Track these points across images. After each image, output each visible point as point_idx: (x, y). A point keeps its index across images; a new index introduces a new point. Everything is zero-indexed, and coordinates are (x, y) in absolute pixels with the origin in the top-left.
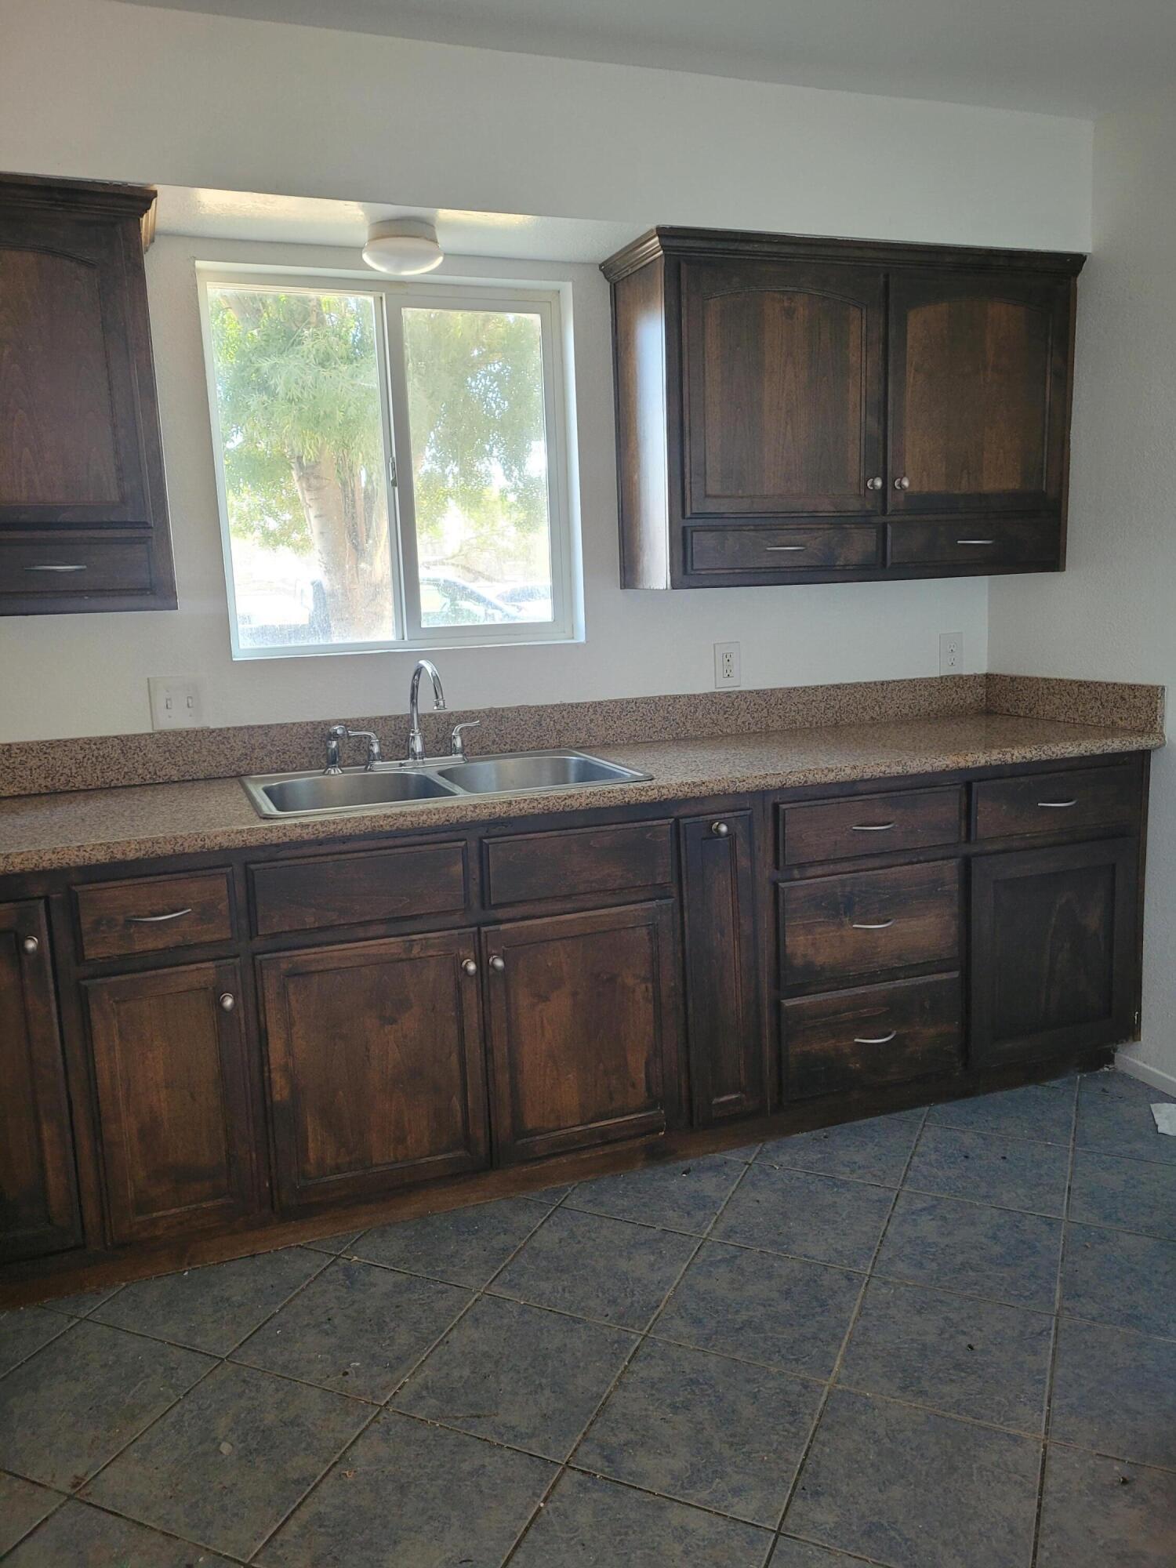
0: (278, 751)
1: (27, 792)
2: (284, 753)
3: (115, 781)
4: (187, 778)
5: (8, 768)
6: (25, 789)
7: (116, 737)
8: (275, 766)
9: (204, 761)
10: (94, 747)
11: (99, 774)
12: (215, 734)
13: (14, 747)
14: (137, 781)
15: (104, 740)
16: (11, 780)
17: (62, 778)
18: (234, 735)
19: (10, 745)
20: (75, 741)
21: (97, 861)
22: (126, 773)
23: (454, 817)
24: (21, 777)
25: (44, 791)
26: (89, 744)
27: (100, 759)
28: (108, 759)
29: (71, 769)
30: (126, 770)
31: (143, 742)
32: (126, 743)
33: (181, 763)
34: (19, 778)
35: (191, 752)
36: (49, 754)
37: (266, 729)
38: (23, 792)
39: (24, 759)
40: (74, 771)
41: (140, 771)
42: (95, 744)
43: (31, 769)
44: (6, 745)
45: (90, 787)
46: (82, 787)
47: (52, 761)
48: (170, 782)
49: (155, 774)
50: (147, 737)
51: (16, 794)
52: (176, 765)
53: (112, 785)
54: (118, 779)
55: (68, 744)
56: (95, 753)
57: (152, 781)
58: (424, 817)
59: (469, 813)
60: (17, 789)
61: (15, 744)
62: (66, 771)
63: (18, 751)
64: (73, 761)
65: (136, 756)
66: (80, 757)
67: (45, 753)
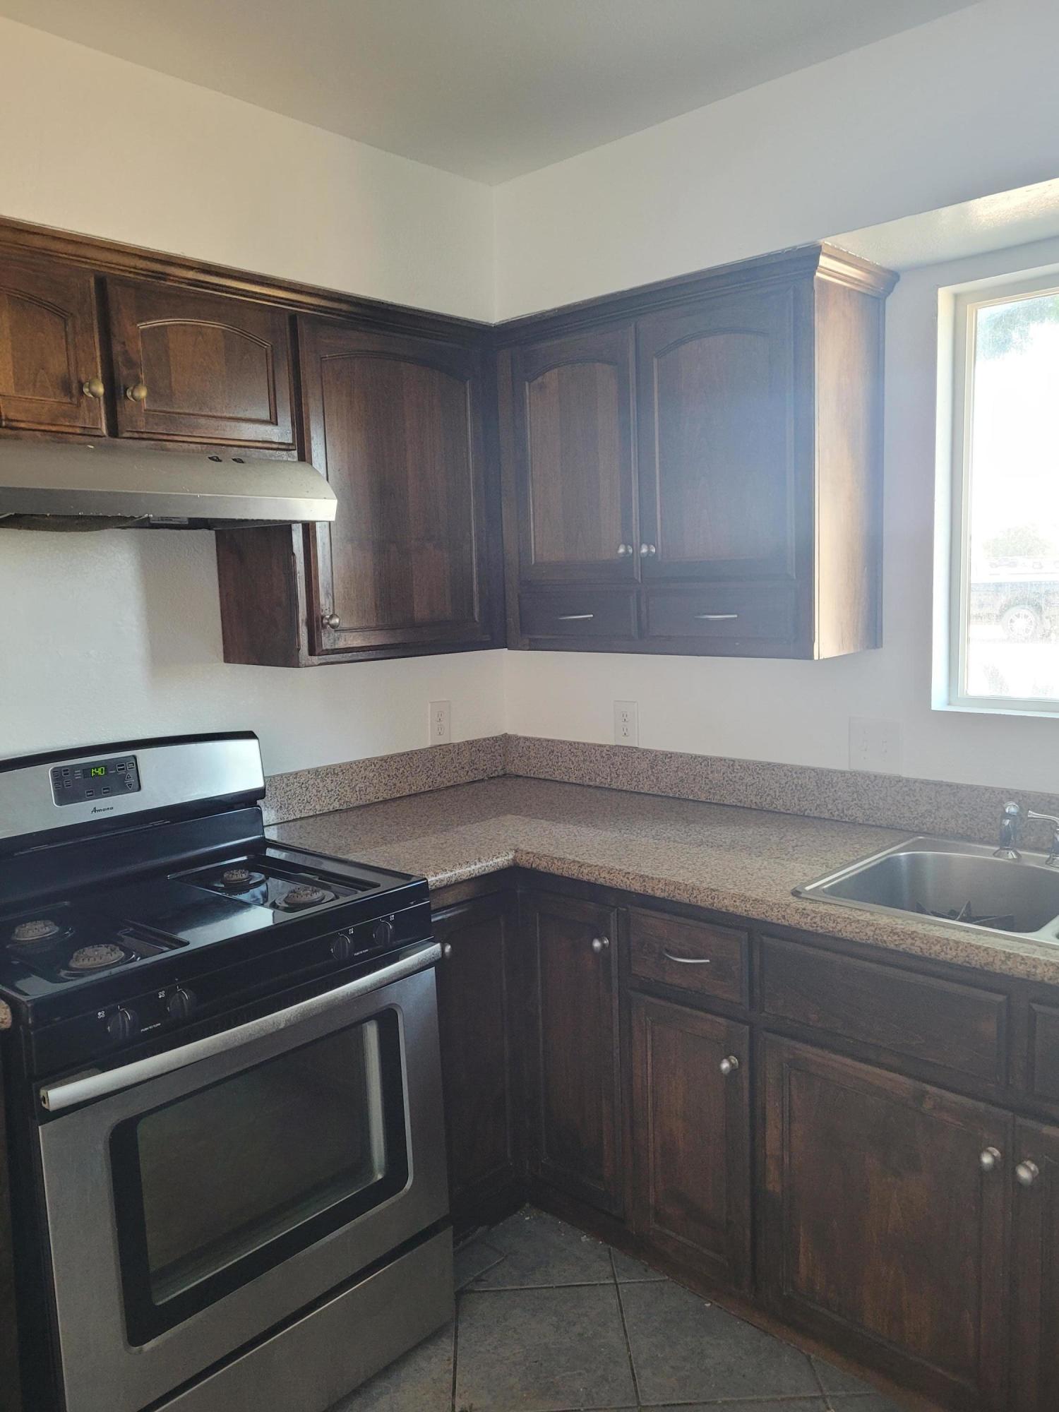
0: (966, 816)
1: (742, 805)
2: (971, 819)
3: (808, 811)
4: (870, 822)
5: (731, 780)
6: (740, 802)
7: (813, 770)
8: (961, 831)
9: (889, 810)
10: (795, 776)
11: (797, 802)
12: (901, 784)
13: (737, 764)
14: (827, 815)
15: (803, 770)
16: (732, 791)
17: (768, 798)
18: (921, 789)
19: (734, 761)
20: (781, 766)
21: (635, 889)
22: (818, 805)
23: (977, 960)
24: (739, 790)
25: (754, 807)
26: (791, 772)
27: (799, 788)
28: (805, 789)
29: (775, 792)
30: (818, 802)
31: (835, 779)
32: (822, 777)
33: (866, 807)
34: (737, 792)
35: (877, 797)
36: (760, 774)
37: (954, 788)
38: (739, 804)
39: (742, 775)
40: (777, 794)
41: (830, 807)
42: (796, 773)
43: (746, 786)
44: (732, 760)
45: (788, 812)
46: (782, 810)
47: (762, 782)
48: (854, 823)
49: (843, 812)
50: (839, 775)
51: (734, 804)
52: (861, 807)
53: (806, 814)
54: (811, 810)
55: (775, 769)
56: (795, 781)
57: (839, 819)
58: (937, 948)
59: (998, 963)
60: (736, 801)
61: (738, 760)
62: (771, 792)
63: (739, 768)
64: (778, 785)
65: (828, 790)
66: (783, 782)
67: (758, 773)
